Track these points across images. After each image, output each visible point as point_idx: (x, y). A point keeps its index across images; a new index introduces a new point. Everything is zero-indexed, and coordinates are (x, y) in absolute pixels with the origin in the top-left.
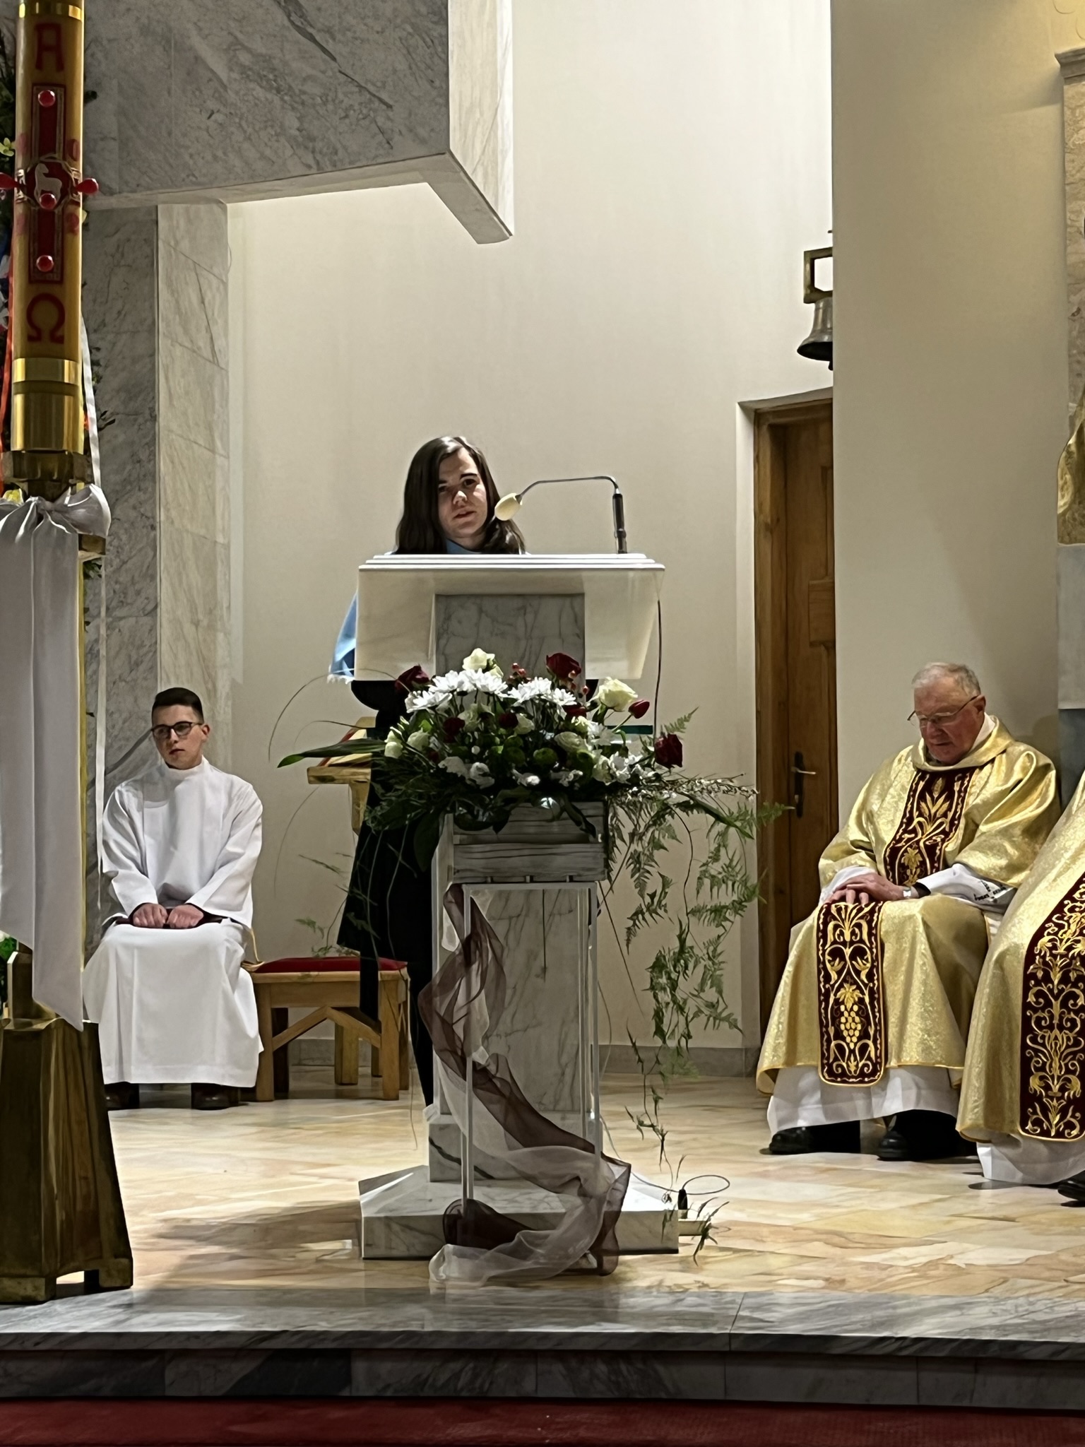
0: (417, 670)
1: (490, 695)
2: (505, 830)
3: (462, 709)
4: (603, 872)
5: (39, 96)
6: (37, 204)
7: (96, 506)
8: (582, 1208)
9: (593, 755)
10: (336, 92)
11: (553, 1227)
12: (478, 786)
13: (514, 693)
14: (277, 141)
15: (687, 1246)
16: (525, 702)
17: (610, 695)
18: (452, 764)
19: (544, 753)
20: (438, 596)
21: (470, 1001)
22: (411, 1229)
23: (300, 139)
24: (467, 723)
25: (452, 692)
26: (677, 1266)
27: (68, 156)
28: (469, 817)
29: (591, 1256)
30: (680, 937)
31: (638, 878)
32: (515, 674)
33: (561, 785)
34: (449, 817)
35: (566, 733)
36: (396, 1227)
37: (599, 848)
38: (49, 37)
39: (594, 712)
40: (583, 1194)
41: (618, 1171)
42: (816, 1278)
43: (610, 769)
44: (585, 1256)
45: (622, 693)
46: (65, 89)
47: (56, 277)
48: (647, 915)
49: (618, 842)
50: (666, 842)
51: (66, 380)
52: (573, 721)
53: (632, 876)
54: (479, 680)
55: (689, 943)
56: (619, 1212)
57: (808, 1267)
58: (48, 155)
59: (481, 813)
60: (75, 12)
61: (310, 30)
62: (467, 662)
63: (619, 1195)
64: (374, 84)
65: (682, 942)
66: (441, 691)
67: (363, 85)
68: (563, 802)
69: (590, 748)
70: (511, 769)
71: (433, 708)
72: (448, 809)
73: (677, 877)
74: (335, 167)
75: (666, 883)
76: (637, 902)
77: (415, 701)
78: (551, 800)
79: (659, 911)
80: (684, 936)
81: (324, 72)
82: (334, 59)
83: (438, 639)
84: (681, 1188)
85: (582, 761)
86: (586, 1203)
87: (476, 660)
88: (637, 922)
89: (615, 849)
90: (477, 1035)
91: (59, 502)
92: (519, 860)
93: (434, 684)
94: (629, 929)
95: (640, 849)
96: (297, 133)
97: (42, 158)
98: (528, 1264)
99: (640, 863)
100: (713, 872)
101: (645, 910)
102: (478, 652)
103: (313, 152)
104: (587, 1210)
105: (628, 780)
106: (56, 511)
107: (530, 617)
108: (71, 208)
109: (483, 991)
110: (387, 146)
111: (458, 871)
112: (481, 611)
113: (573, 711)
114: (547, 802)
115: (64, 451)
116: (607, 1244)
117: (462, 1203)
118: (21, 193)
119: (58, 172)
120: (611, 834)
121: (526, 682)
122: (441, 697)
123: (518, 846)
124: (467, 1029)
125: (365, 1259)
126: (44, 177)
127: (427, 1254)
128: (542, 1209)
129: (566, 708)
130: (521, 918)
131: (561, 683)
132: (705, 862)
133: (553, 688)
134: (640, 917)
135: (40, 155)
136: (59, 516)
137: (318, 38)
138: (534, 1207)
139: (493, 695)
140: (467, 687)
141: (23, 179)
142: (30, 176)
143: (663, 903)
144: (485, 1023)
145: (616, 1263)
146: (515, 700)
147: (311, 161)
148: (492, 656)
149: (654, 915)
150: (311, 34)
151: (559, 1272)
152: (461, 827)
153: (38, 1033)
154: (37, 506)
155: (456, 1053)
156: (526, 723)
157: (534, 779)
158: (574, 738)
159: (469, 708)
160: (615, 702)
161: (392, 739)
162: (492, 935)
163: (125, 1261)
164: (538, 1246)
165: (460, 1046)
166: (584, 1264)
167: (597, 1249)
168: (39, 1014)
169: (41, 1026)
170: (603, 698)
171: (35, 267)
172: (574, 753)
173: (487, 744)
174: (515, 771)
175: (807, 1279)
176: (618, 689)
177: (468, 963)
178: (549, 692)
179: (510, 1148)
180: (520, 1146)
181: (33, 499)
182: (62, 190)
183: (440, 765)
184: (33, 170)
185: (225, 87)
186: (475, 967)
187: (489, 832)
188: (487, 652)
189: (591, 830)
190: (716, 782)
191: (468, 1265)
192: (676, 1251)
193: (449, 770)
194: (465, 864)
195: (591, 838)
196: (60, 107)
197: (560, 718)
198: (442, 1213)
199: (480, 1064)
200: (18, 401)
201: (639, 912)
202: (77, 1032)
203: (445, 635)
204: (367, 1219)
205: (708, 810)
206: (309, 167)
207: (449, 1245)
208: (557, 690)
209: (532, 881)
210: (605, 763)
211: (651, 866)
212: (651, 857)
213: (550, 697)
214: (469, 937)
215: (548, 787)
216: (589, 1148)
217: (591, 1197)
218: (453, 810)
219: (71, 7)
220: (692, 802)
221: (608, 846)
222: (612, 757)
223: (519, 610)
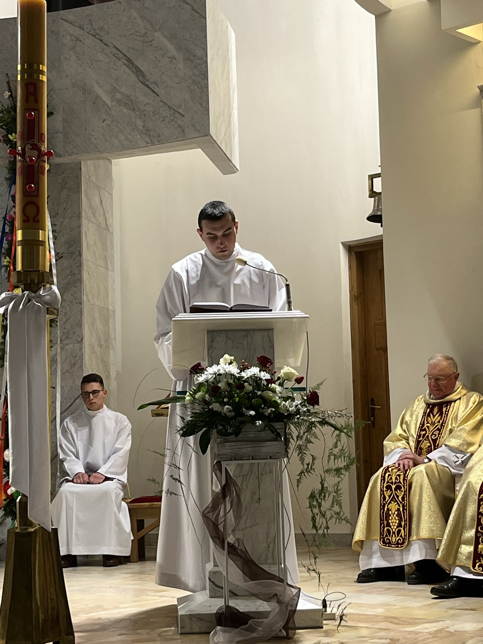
0: (199, 364)
1: (232, 375)
2: (240, 436)
3: (219, 382)
4: (285, 454)
5: (27, 115)
6: (27, 162)
7: (54, 295)
8: (279, 608)
9: (279, 401)
10: (159, 110)
11: (266, 618)
12: (227, 416)
13: (243, 374)
14: (134, 132)
15: (328, 625)
16: (247, 378)
17: (286, 374)
18: (216, 407)
19: (257, 401)
20: (208, 331)
21: (226, 514)
22: (201, 619)
23: (144, 131)
24: (222, 388)
25: (215, 374)
26: (323, 634)
27: (40, 141)
28: (224, 430)
29: (283, 630)
30: (321, 483)
31: (301, 457)
32: (243, 365)
33: (265, 415)
34: (215, 431)
35: (267, 391)
36: (194, 619)
37: (283, 444)
38: (31, 89)
39: (279, 381)
40: (279, 602)
41: (294, 591)
42: (386, 639)
43: (286, 407)
44: (281, 630)
45: (291, 373)
46: (39, 111)
47: (35, 194)
48: (306, 474)
49: (291, 440)
50: (313, 440)
51: (40, 239)
52: (269, 386)
53: (298, 456)
54: (227, 368)
55: (325, 485)
56: (295, 610)
57: (383, 634)
58: (31, 140)
59: (229, 428)
60: (42, 77)
61: (147, 83)
62: (221, 360)
63: (296, 603)
64: (176, 106)
65: (322, 485)
66: (210, 374)
67: (171, 106)
68: (265, 422)
69: (277, 398)
70: (242, 408)
71: (207, 381)
72: (214, 427)
73: (318, 455)
74: (160, 142)
75: (314, 459)
76: (300, 468)
77: (198, 378)
78: (260, 422)
79: (311, 471)
80: (323, 482)
81: (154, 101)
82: (158, 96)
83: (208, 350)
84: (323, 598)
85: (274, 404)
86: (280, 606)
87: (225, 359)
88: (301, 477)
89: (290, 444)
90: (229, 530)
91: (38, 293)
92: (247, 449)
93: (207, 371)
94: (298, 480)
95: (301, 443)
96: (142, 128)
97: (29, 142)
98: (255, 635)
99: (301, 450)
100: (335, 453)
101: (305, 471)
102: (226, 356)
103: (150, 136)
104: (281, 609)
105: (295, 412)
106: (37, 297)
107: (249, 339)
108: (41, 163)
109: (232, 510)
110: (182, 133)
111: (219, 455)
112: (227, 338)
113: (269, 381)
114: (259, 423)
115: (40, 271)
116: (291, 625)
117: (224, 607)
118: (20, 157)
119: (36, 147)
120: (288, 436)
121: (248, 369)
122: (210, 376)
123: (247, 443)
124: (225, 527)
125: (181, 634)
126: (30, 150)
127: (209, 631)
128: (261, 609)
129: (266, 380)
130: (249, 476)
131: (264, 369)
132: (331, 448)
133: (260, 371)
134: (303, 474)
135: (28, 140)
136: (38, 299)
137: (150, 86)
138: (257, 609)
139: (233, 375)
140: (222, 372)
141: (21, 151)
142: (23, 150)
143: (313, 467)
144: (233, 524)
145: (295, 634)
146: (243, 377)
147: (149, 140)
148: (233, 358)
149: (309, 473)
150: (147, 85)
151: (269, 638)
152: (220, 435)
153: (31, 533)
154: (28, 295)
155: (220, 538)
156: (248, 387)
157: (252, 413)
158: (271, 394)
159: (223, 381)
160: (288, 377)
161: (188, 396)
162: (235, 484)
163: (71, 637)
164: (259, 626)
165: (222, 535)
166: (280, 634)
167: (286, 627)
168: (31, 524)
169: (32, 530)
170: (283, 375)
171: (26, 190)
172: (270, 401)
173: (231, 397)
174: (244, 409)
175: (382, 639)
176: (290, 371)
177: (224, 497)
178: (259, 373)
179: (246, 581)
180: (249, 580)
181: (26, 293)
182: (37, 155)
183: (210, 407)
184: (25, 147)
185: (110, 109)
186: (227, 498)
187: (232, 437)
188: (230, 356)
189: (279, 435)
190: (335, 412)
191: (227, 635)
192: (322, 628)
193: (214, 409)
194: (223, 451)
195: (279, 439)
196: (36, 119)
197: (264, 385)
198: (215, 612)
199: (231, 543)
200: (19, 249)
201: (302, 472)
202: (48, 532)
203: (212, 349)
204: (181, 616)
205: (332, 425)
206: (148, 143)
207: (219, 627)
208: (262, 372)
209: (253, 459)
210: (284, 405)
211: (307, 451)
212: (306, 447)
213: (259, 375)
214: (225, 485)
215: (259, 417)
216: (281, 581)
217: (283, 603)
218: (216, 427)
219: (41, 75)
220: (324, 422)
221: (287, 442)
222: (287, 402)
223: (244, 336)
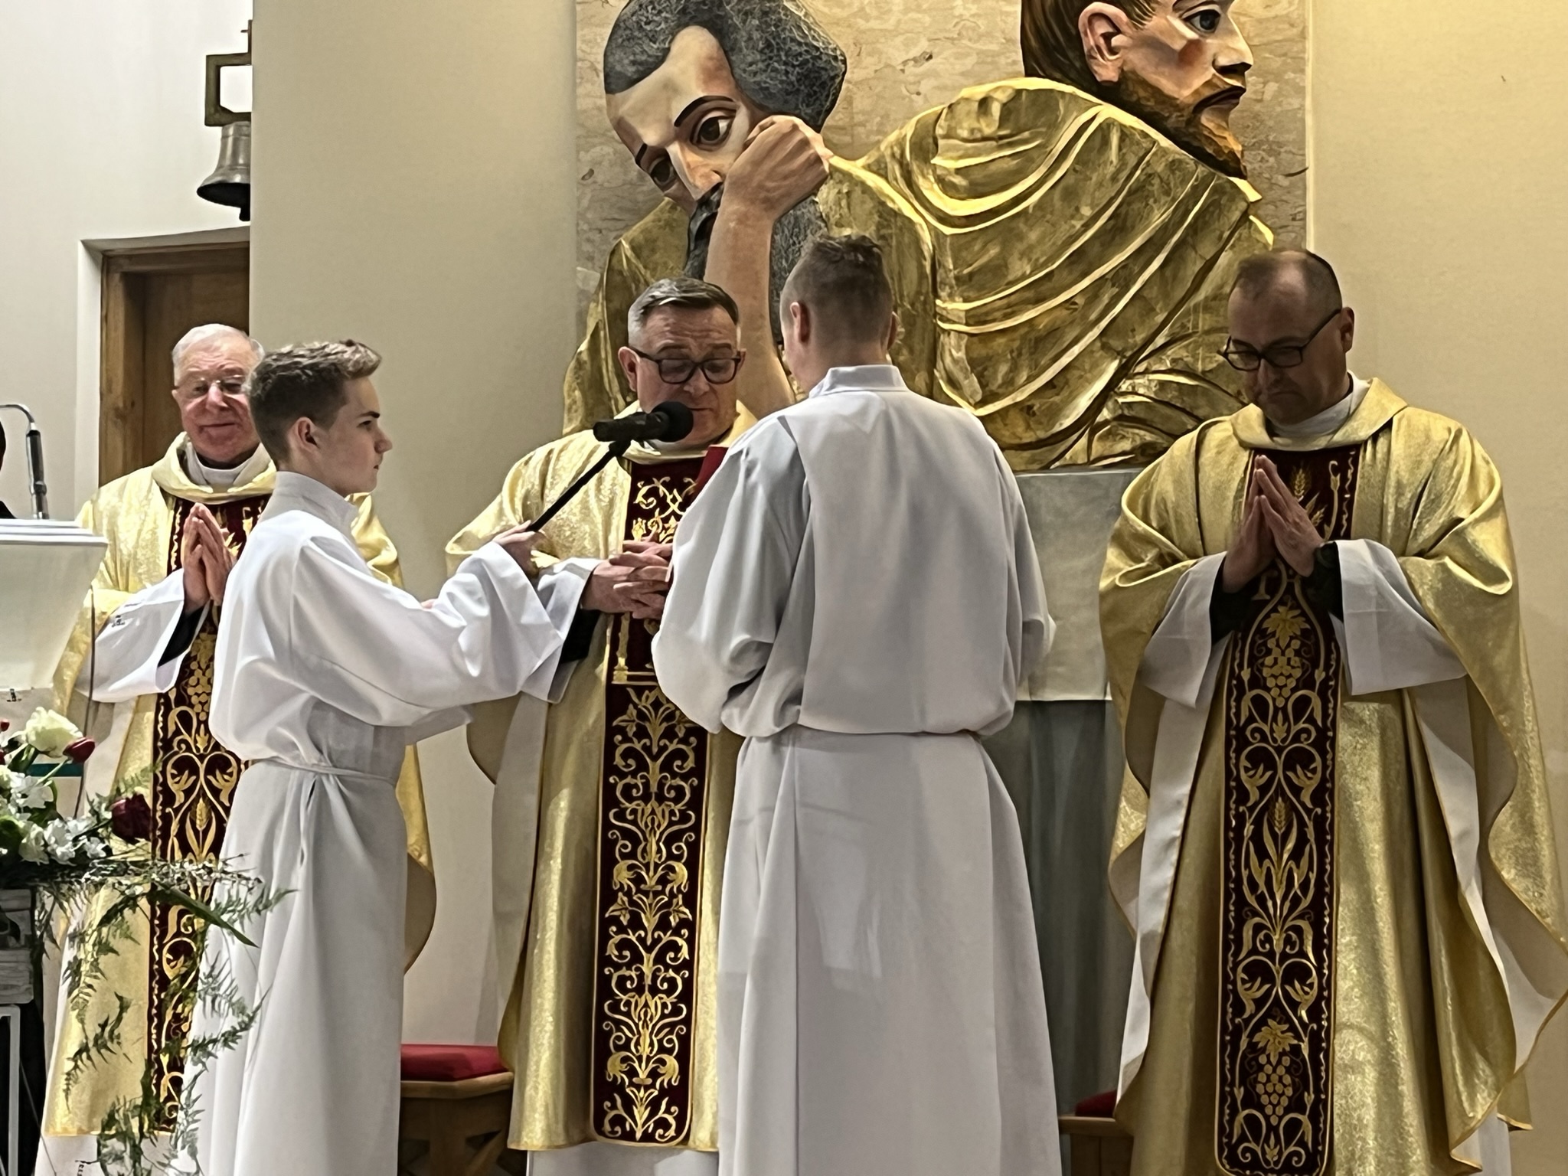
9: (21, 824)
17: (43, 734)
37: (24, 955)
43: (47, 844)
48: (93, 1052)
69: (13, 810)
79: (109, 1044)
85: (5, 833)
88: (79, 1063)
95: (82, 956)
99: (80, 975)
101: (91, 1045)
105: (71, 860)
120: (38, 933)
149: (103, 1051)
170: (33, 738)
176: (56, 726)
189: (13, 931)
195: (13, 942)
210: (39, 836)
221: (36, 950)
222: (50, 828)
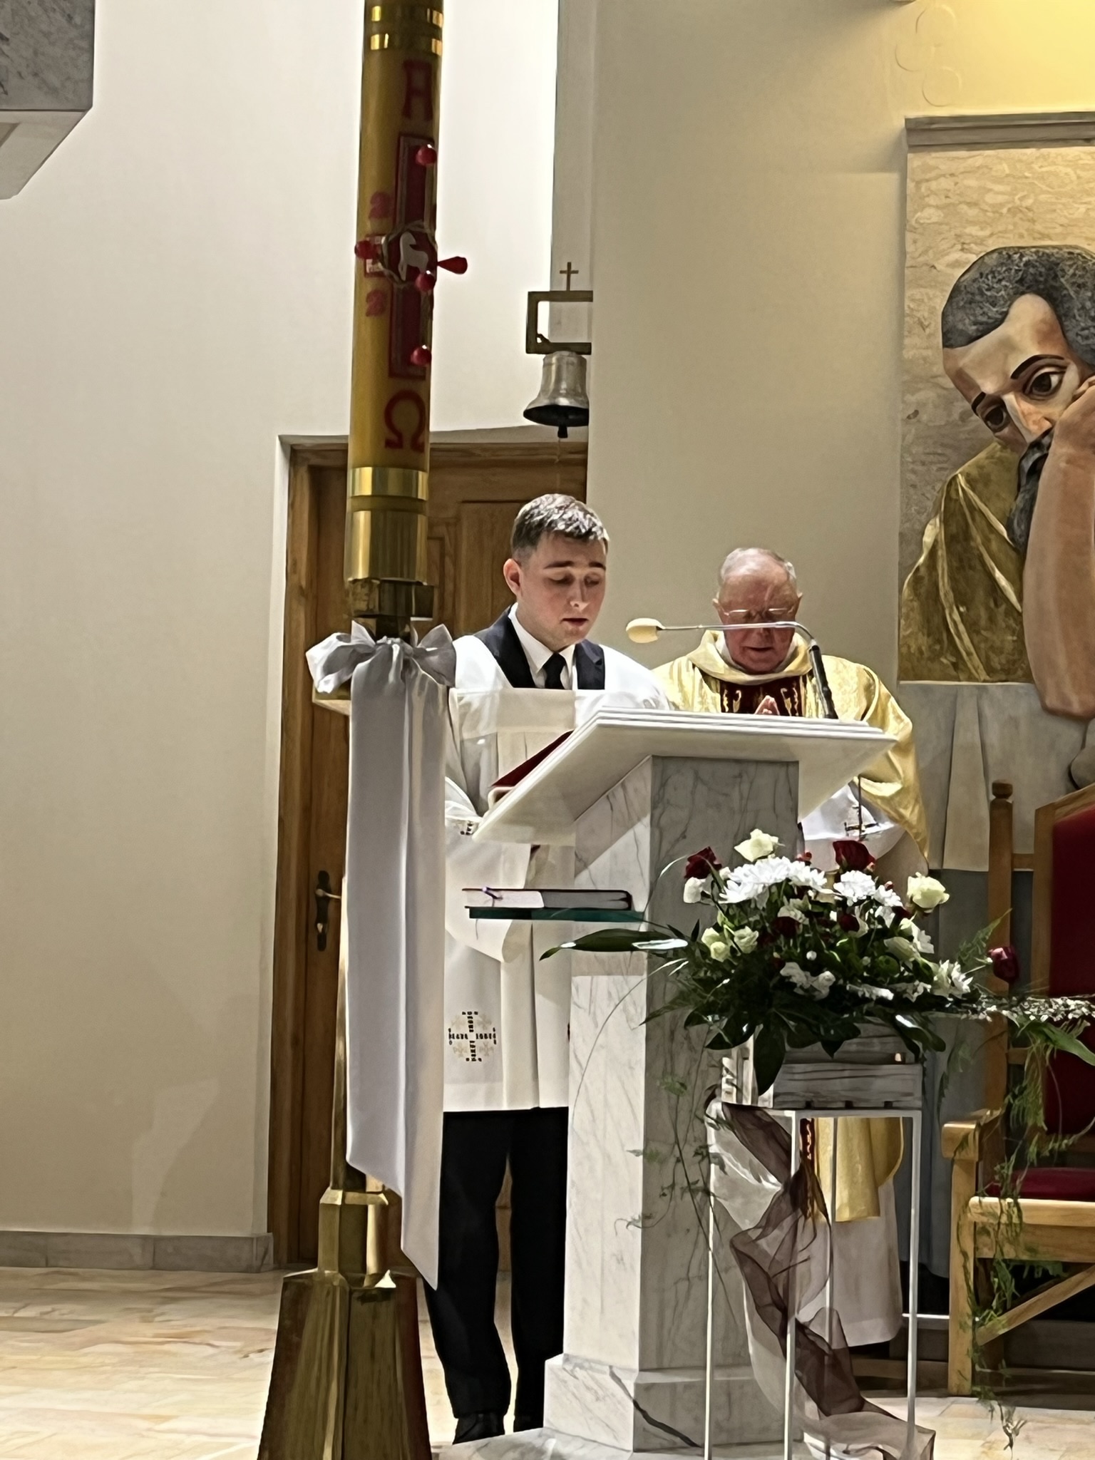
2: (840, 1048)
6: (402, 281)
16: (856, 902)
18: (792, 972)
19: (886, 961)
20: (654, 757)
33: (911, 1001)
35: (899, 938)
37: (917, 1070)
38: (418, 79)
47: (419, 372)
52: (900, 924)
58: (415, 223)
85: (923, 972)
87: (759, 844)
97: (407, 225)
102: (758, 833)
106: (418, 656)
107: (745, 787)
111: (779, 1095)
112: (697, 778)
113: (899, 912)
119: (424, 243)
126: (411, 249)
129: (894, 908)
135: (406, 221)
141: (385, 249)
148: (775, 840)
157: (885, 993)
161: (717, 939)
178: (874, 889)
181: (397, 642)
183: (783, 973)
187: (815, 1050)
188: (766, 833)
193: (790, 979)
200: (362, 519)
203: (660, 804)
223: (735, 777)
